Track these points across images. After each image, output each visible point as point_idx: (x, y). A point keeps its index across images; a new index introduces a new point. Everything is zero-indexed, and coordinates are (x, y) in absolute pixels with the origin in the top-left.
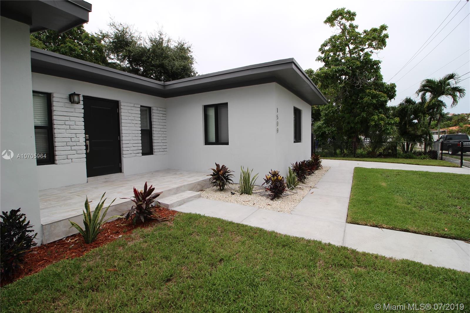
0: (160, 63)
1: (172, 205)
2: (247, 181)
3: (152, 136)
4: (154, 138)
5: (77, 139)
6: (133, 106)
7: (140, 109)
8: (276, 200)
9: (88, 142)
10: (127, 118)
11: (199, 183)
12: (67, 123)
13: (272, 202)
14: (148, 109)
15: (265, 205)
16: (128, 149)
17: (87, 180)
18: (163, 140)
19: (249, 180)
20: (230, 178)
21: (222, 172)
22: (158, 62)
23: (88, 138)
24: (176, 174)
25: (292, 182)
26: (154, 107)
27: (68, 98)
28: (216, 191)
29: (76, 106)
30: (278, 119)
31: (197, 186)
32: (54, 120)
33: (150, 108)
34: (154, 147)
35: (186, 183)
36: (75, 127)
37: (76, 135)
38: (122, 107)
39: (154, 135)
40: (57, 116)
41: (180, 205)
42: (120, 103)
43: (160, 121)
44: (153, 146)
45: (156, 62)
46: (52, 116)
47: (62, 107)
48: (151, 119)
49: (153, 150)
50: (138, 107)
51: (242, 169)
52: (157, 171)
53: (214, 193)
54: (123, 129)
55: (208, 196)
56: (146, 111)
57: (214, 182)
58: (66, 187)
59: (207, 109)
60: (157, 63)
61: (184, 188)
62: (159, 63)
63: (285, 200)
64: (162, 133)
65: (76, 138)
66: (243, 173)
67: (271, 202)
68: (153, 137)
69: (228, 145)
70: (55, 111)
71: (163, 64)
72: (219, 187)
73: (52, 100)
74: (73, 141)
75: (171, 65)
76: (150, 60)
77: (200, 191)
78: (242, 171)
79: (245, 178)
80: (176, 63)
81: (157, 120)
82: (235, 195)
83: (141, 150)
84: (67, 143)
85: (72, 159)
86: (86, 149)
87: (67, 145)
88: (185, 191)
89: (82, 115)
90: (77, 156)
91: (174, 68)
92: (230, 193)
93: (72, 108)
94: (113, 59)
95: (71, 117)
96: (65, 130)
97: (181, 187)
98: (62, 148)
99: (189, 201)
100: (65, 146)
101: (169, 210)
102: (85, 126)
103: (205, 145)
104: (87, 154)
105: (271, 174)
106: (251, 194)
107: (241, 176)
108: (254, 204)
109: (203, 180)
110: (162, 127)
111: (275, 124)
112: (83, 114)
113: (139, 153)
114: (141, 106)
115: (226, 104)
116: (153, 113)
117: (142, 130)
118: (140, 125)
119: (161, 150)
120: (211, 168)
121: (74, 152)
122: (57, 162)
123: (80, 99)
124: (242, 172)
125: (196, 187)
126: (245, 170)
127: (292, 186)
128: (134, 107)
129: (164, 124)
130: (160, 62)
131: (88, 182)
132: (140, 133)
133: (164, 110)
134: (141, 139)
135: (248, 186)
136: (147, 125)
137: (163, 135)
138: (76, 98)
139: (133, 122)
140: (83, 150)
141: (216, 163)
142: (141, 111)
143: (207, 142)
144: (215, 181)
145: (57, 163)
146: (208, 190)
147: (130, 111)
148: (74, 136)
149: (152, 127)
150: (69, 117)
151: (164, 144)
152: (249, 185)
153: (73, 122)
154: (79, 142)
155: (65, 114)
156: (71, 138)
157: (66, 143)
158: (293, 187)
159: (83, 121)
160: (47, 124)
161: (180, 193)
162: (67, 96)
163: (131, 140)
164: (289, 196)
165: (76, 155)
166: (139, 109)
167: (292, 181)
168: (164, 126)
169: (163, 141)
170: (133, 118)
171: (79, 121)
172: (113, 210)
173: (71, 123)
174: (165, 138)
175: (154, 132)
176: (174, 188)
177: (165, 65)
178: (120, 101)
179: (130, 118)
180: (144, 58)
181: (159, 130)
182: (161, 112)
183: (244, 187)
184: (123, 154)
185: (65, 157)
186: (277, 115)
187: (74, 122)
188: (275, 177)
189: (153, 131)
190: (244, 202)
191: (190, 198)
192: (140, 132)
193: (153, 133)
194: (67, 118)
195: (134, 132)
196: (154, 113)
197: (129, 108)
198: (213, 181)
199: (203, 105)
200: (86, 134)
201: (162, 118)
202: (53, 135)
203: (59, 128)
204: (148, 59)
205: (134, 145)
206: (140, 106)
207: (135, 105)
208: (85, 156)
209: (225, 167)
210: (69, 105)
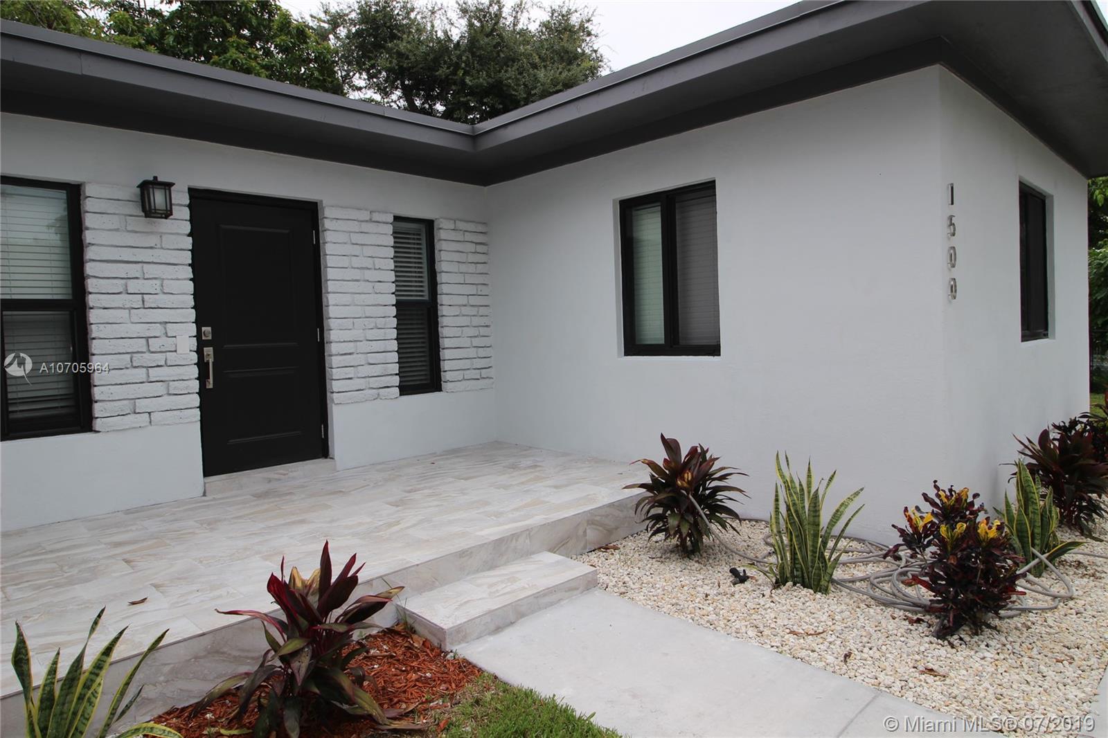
0: (490, 80)
1: (461, 632)
2: (809, 530)
3: (437, 323)
4: (443, 332)
5: (168, 343)
6: (368, 218)
7: (391, 227)
8: (967, 638)
9: (209, 351)
10: (344, 262)
11: (592, 519)
12: (133, 286)
13: (943, 651)
14: (422, 227)
15: (905, 670)
16: (350, 372)
17: (205, 486)
18: (475, 337)
19: (818, 525)
20: (728, 504)
21: (688, 476)
22: (483, 80)
23: (210, 338)
24: (514, 467)
25: (1038, 537)
26: (441, 220)
27: (139, 199)
28: (666, 555)
29: (164, 225)
30: (954, 235)
31: (585, 532)
32: (89, 277)
33: (429, 225)
34: (445, 365)
35: (538, 519)
36: (162, 300)
37: (165, 328)
38: (327, 224)
39: (443, 321)
40: (98, 263)
41: (498, 630)
42: (323, 208)
43: (463, 268)
44: (440, 360)
45: (478, 78)
46: (85, 264)
47: (117, 230)
48: (434, 263)
49: (442, 373)
50: (387, 223)
51: (780, 470)
52: (454, 452)
53: (656, 565)
54: (331, 302)
55: (627, 579)
56: (419, 235)
57: (657, 518)
58: (128, 512)
59: (634, 213)
60: (481, 80)
61: (528, 541)
62: (488, 83)
63: (1017, 646)
64: (473, 311)
65: (163, 340)
66: (788, 488)
67: (939, 654)
68: (440, 329)
69: (719, 355)
70: (93, 244)
71: (501, 82)
72: (675, 541)
73: (83, 207)
74: (152, 350)
75: (524, 84)
76: (461, 73)
77: (599, 553)
78: (783, 476)
79: (796, 511)
80: (541, 74)
81: (453, 267)
82: (747, 584)
83: (398, 377)
84: (134, 359)
85: (149, 413)
86: (202, 378)
87: (135, 364)
88: (533, 553)
89: (187, 257)
90: (167, 401)
91: (533, 92)
92: (726, 578)
93: (152, 233)
94: (360, 89)
95: (145, 265)
96: (127, 311)
97: (515, 536)
98: (117, 376)
99: (540, 609)
100: (127, 368)
101: (447, 653)
102: (196, 295)
103: (627, 353)
104: (203, 392)
105: (933, 504)
106: (825, 591)
107: (777, 500)
108: (847, 656)
109: (611, 505)
110: (471, 290)
111: (941, 257)
112: (190, 252)
113: (388, 387)
114: (397, 218)
115: (707, 190)
116: (440, 240)
117: (398, 305)
118: (393, 288)
119: (468, 374)
120: (642, 458)
121: (159, 388)
122: (98, 424)
123: (173, 202)
124: (780, 482)
125: (581, 532)
126: (798, 474)
127: (1034, 557)
128: (371, 221)
129: (480, 279)
130: (490, 77)
131: (207, 494)
132: (395, 314)
133: (480, 228)
134: (395, 336)
135: (814, 552)
136: (421, 286)
137: (476, 321)
138: (158, 198)
139: (369, 275)
140: (190, 379)
141: (662, 436)
142: (395, 238)
143: (634, 345)
144: (660, 510)
145: (97, 430)
146: (630, 544)
147: (357, 238)
148: (157, 330)
149: (439, 292)
150: (140, 265)
151: (482, 352)
152: (814, 546)
153: (155, 281)
154: (176, 351)
155: (127, 255)
156: (147, 338)
157: (128, 356)
158: (1041, 561)
159: (191, 280)
160: (70, 291)
161: (506, 563)
162: (133, 191)
163: (361, 341)
164: (1032, 617)
165: (166, 397)
166: (389, 229)
167: (1038, 530)
168: (479, 286)
169: (476, 342)
170: (368, 263)
171: (178, 279)
172: (202, 654)
173: (147, 286)
174: (483, 331)
175: (443, 310)
176: (483, 545)
177: (506, 85)
178: (322, 201)
179: (356, 262)
180: (443, 71)
181: (463, 300)
182: (469, 237)
183: (794, 554)
184: (333, 393)
185: (126, 406)
186: (951, 218)
187: (158, 282)
188: (961, 527)
189: (439, 307)
190: (792, 638)
191: (545, 595)
192: (393, 311)
193: (439, 313)
194: (133, 270)
195: (370, 311)
196: (443, 242)
197: (354, 226)
198: (653, 512)
199: (614, 200)
200: (199, 323)
201: (472, 258)
202: (86, 329)
203: (106, 306)
204: (454, 73)
205: (373, 358)
206: (391, 220)
207: (376, 217)
208: (196, 400)
209: (704, 452)
210: (141, 223)
